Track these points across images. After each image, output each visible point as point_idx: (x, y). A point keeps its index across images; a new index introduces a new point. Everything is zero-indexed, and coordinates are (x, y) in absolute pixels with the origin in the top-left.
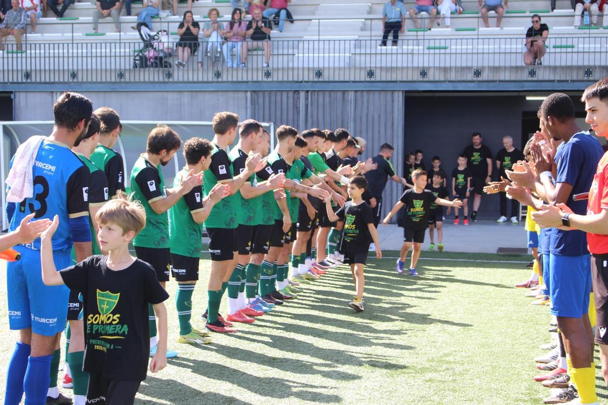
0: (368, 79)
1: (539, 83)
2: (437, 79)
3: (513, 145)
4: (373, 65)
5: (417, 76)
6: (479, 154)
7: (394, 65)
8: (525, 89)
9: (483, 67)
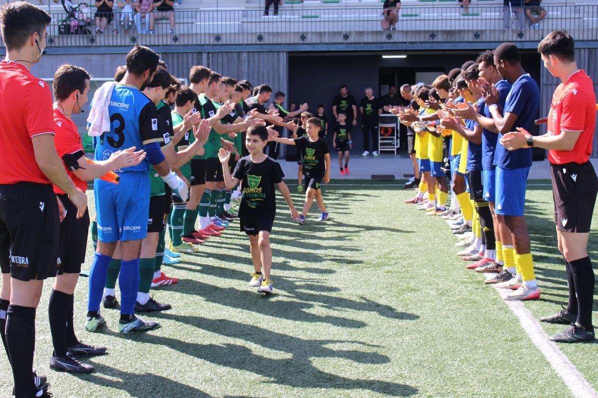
0: (258, 42)
1: (395, 44)
2: (314, 41)
3: (373, 95)
4: (262, 31)
5: (298, 40)
6: (346, 101)
7: (279, 31)
8: (384, 49)
9: (351, 32)
